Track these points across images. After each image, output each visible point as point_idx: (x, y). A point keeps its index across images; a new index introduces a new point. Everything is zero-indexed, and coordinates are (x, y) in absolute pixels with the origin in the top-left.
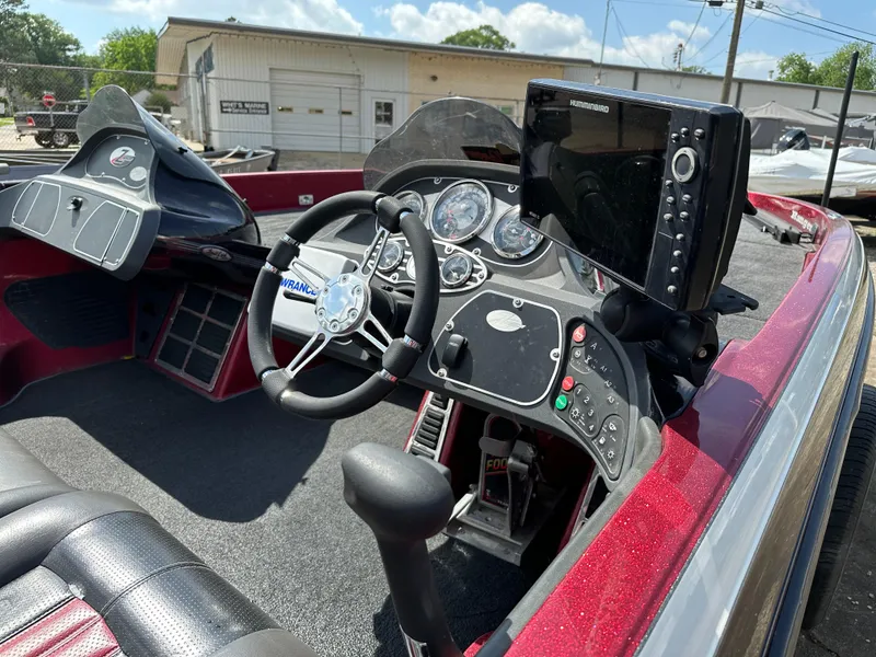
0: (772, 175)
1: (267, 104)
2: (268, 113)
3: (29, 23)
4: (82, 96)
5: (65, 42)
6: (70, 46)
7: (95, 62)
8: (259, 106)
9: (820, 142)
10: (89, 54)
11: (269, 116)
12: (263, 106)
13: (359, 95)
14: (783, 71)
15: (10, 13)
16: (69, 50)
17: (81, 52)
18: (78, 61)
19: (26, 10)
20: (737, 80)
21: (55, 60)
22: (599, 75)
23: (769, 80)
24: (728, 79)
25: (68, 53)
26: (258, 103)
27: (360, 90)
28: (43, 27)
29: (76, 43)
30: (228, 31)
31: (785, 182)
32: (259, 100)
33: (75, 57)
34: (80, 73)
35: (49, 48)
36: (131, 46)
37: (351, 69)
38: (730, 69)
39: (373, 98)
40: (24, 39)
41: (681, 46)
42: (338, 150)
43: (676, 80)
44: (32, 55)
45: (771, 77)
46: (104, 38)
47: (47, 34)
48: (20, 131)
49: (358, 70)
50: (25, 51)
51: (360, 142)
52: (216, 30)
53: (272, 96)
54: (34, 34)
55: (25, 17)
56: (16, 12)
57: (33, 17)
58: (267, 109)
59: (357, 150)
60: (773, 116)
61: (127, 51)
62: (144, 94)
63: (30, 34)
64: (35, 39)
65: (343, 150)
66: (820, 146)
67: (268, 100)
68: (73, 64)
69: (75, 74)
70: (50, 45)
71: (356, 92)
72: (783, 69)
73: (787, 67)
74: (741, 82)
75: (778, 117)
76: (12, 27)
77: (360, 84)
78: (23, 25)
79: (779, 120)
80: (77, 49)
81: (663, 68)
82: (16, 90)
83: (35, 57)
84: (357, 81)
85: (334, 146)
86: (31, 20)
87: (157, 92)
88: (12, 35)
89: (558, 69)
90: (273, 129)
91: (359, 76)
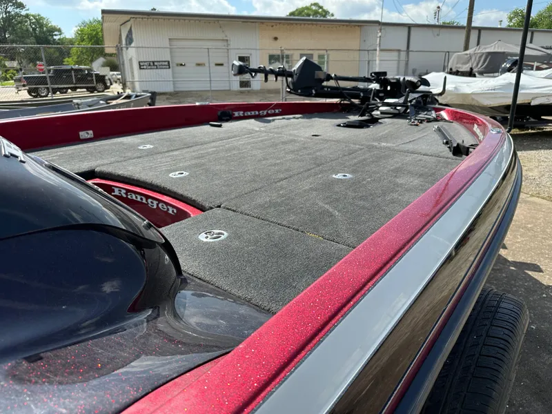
0: (493, 91)
1: (169, 62)
2: (169, 68)
3: (30, 20)
4: (64, 63)
5: (52, 30)
6: (56, 33)
7: (71, 42)
8: (164, 63)
9: (532, 66)
10: (67, 37)
11: (171, 70)
12: (166, 63)
13: (228, 52)
14: (511, 21)
15: (18, 14)
16: (56, 35)
17: (62, 36)
18: (61, 42)
19: (28, 12)
20: (475, 28)
21: (48, 42)
22: (381, 30)
23: (499, 27)
24: (469, 28)
25: (55, 37)
26: (162, 61)
27: (228, 50)
28: (39, 22)
29: (59, 30)
30: (141, 16)
31: (502, 95)
32: (164, 60)
33: (59, 39)
34: (63, 49)
35: (43, 34)
36: (94, 30)
37: (220, 36)
38: (470, 20)
39: (236, 54)
40: (27, 30)
41: (439, 7)
42: (209, 89)
43: (436, 30)
44: (32, 39)
45: (501, 24)
46: (76, 27)
47: (41, 26)
48: (18, 88)
49: (226, 36)
50: (28, 37)
51: (230, 83)
52: (133, 16)
53: (172, 57)
54: (34, 26)
55: (27, 16)
56: (22, 13)
57: (33, 16)
58: (169, 65)
59: (228, 88)
60: (499, 50)
61: (90, 34)
62: (101, 60)
63: (31, 27)
64: (34, 30)
65: (213, 89)
66: (532, 69)
67: (169, 59)
68: (58, 44)
69: (60, 50)
70: (44, 32)
71: (226, 50)
72: (511, 19)
73: (513, 18)
74: (480, 29)
75: (502, 50)
76: (20, 22)
77: (228, 45)
78: (26, 22)
79: (504, 53)
80: (60, 34)
81: (427, 23)
82: (24, 62)
83: (34, 41)
84: (225, 43)
85: (206, 87)
86: (31, 17)
87: (109, 58)
88: (21, 28)
89: (357, 27)
90: (173, 78)
91: (227, 40)
